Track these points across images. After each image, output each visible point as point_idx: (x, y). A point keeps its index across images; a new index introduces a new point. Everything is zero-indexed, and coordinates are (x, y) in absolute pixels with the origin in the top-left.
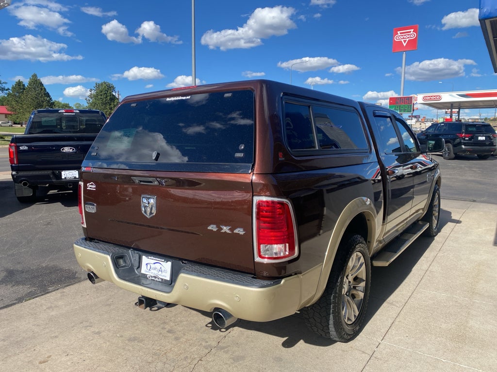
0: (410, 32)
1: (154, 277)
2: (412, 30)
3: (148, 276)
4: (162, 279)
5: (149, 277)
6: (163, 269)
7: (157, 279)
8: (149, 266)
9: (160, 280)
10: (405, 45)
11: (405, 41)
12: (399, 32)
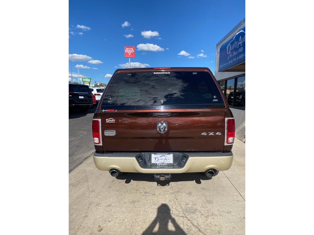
0: (131, 49)
1: (162, 163)
2: (132, 49)
3: (157, 164)
4: (168, 164)
5: (159, 164)
6: (167, 158)
7: (164, 164)
8: (157, 159)
9: (167, 164)
10: (130, 54)
11: (130, 53)
12: (127, 48)
